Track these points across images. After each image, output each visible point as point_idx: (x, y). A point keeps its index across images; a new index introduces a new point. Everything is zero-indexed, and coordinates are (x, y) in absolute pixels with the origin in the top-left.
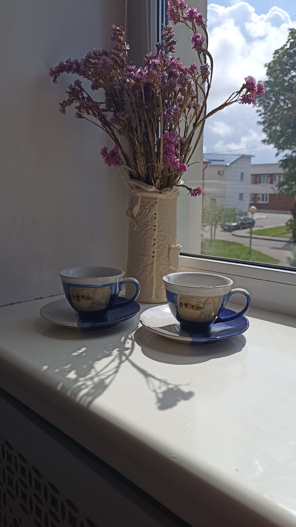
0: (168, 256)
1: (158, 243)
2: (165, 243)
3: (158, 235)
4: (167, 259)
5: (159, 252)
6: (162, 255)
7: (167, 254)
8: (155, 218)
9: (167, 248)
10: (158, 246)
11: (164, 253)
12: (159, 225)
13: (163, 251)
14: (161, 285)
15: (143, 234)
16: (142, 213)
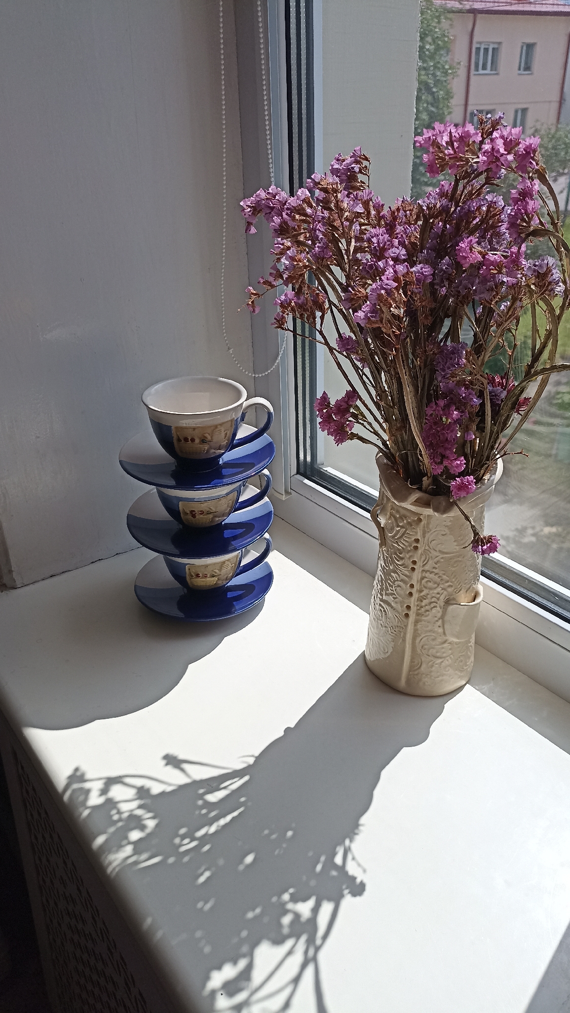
0: (442, 617)
1: (421, 591)
2: (438, 593)
3: (423, 578)
4: (440, 623)
5: (422, 607)
6: (429, 615)
7: (439, 615)
8: (416, 548)
9: (441, 602)
10: (421, 596)
11: (434, 611)
12: (425, 563)
13: (432, 608)
14: (421, 666)
15: (392, 566)
16: (394, 530)
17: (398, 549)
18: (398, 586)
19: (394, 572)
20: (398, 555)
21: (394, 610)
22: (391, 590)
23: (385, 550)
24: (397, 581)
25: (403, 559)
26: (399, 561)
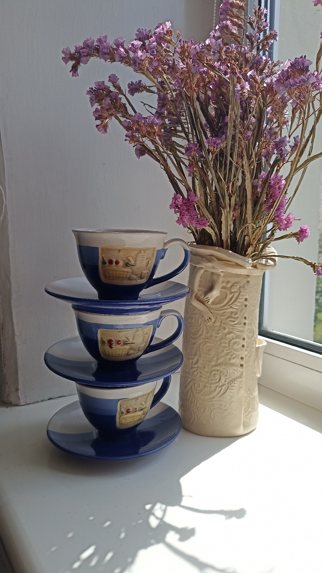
3: (247, 331)
5: (246, 356)
6: (250, 360)
8: (246, 306)
12: (248, 316)
13: (251, 354)
14: (249, 405)
15: (226, 331)
16: (226, 298)
17: (232, 313)
18: (235, 343)
19: (230, 333)
20: (233, 318)
21: (232, 365)
22: (227, 350)
23: (215, 322)
24: (234, 339)
25: (237, 318)
26: (234, 321)
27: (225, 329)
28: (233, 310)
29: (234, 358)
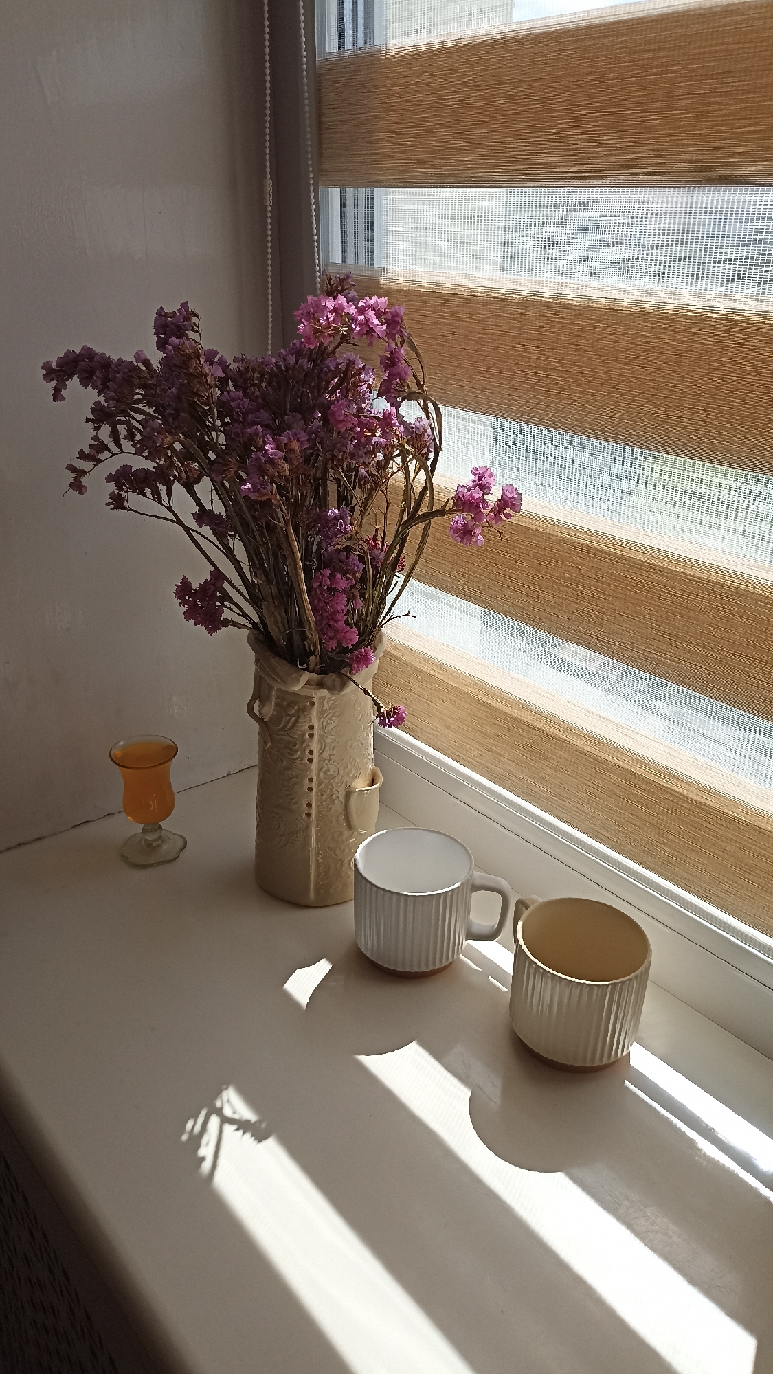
0: (346, 809)
1: (320, 784)
2: (338, 782)
3: (320, 770)
4: (343, 815)
5: (321, 803)
6: (331, 808)
7: (342, 806)
8: (311, 736)
9: (342, 792)
10: (321, 791)
11: (336, 803)
12: (321, 751)
13: (334, 800)
14: (329, 870)
15: (284, 764)
16: (281, 721)
17: (290, 742)
18: (295, 784)
19: (288, 769)
20: (291, 749)
21: (293, 812)
22: (287, 791)
23: (271, 747)
24: (292, 778)
25: (297, 751)
26: (292, 755)
27: (282, 762)
28: (291, 739)
29: (295, 804)
